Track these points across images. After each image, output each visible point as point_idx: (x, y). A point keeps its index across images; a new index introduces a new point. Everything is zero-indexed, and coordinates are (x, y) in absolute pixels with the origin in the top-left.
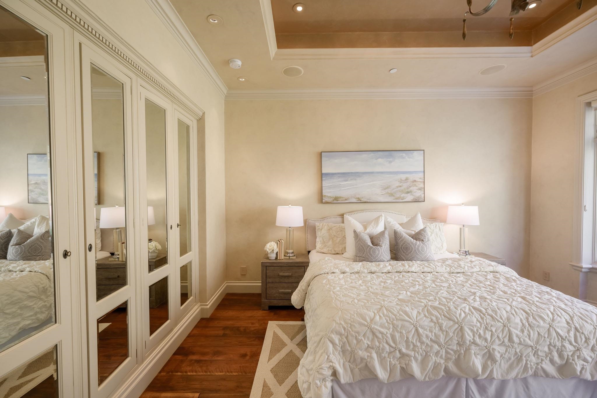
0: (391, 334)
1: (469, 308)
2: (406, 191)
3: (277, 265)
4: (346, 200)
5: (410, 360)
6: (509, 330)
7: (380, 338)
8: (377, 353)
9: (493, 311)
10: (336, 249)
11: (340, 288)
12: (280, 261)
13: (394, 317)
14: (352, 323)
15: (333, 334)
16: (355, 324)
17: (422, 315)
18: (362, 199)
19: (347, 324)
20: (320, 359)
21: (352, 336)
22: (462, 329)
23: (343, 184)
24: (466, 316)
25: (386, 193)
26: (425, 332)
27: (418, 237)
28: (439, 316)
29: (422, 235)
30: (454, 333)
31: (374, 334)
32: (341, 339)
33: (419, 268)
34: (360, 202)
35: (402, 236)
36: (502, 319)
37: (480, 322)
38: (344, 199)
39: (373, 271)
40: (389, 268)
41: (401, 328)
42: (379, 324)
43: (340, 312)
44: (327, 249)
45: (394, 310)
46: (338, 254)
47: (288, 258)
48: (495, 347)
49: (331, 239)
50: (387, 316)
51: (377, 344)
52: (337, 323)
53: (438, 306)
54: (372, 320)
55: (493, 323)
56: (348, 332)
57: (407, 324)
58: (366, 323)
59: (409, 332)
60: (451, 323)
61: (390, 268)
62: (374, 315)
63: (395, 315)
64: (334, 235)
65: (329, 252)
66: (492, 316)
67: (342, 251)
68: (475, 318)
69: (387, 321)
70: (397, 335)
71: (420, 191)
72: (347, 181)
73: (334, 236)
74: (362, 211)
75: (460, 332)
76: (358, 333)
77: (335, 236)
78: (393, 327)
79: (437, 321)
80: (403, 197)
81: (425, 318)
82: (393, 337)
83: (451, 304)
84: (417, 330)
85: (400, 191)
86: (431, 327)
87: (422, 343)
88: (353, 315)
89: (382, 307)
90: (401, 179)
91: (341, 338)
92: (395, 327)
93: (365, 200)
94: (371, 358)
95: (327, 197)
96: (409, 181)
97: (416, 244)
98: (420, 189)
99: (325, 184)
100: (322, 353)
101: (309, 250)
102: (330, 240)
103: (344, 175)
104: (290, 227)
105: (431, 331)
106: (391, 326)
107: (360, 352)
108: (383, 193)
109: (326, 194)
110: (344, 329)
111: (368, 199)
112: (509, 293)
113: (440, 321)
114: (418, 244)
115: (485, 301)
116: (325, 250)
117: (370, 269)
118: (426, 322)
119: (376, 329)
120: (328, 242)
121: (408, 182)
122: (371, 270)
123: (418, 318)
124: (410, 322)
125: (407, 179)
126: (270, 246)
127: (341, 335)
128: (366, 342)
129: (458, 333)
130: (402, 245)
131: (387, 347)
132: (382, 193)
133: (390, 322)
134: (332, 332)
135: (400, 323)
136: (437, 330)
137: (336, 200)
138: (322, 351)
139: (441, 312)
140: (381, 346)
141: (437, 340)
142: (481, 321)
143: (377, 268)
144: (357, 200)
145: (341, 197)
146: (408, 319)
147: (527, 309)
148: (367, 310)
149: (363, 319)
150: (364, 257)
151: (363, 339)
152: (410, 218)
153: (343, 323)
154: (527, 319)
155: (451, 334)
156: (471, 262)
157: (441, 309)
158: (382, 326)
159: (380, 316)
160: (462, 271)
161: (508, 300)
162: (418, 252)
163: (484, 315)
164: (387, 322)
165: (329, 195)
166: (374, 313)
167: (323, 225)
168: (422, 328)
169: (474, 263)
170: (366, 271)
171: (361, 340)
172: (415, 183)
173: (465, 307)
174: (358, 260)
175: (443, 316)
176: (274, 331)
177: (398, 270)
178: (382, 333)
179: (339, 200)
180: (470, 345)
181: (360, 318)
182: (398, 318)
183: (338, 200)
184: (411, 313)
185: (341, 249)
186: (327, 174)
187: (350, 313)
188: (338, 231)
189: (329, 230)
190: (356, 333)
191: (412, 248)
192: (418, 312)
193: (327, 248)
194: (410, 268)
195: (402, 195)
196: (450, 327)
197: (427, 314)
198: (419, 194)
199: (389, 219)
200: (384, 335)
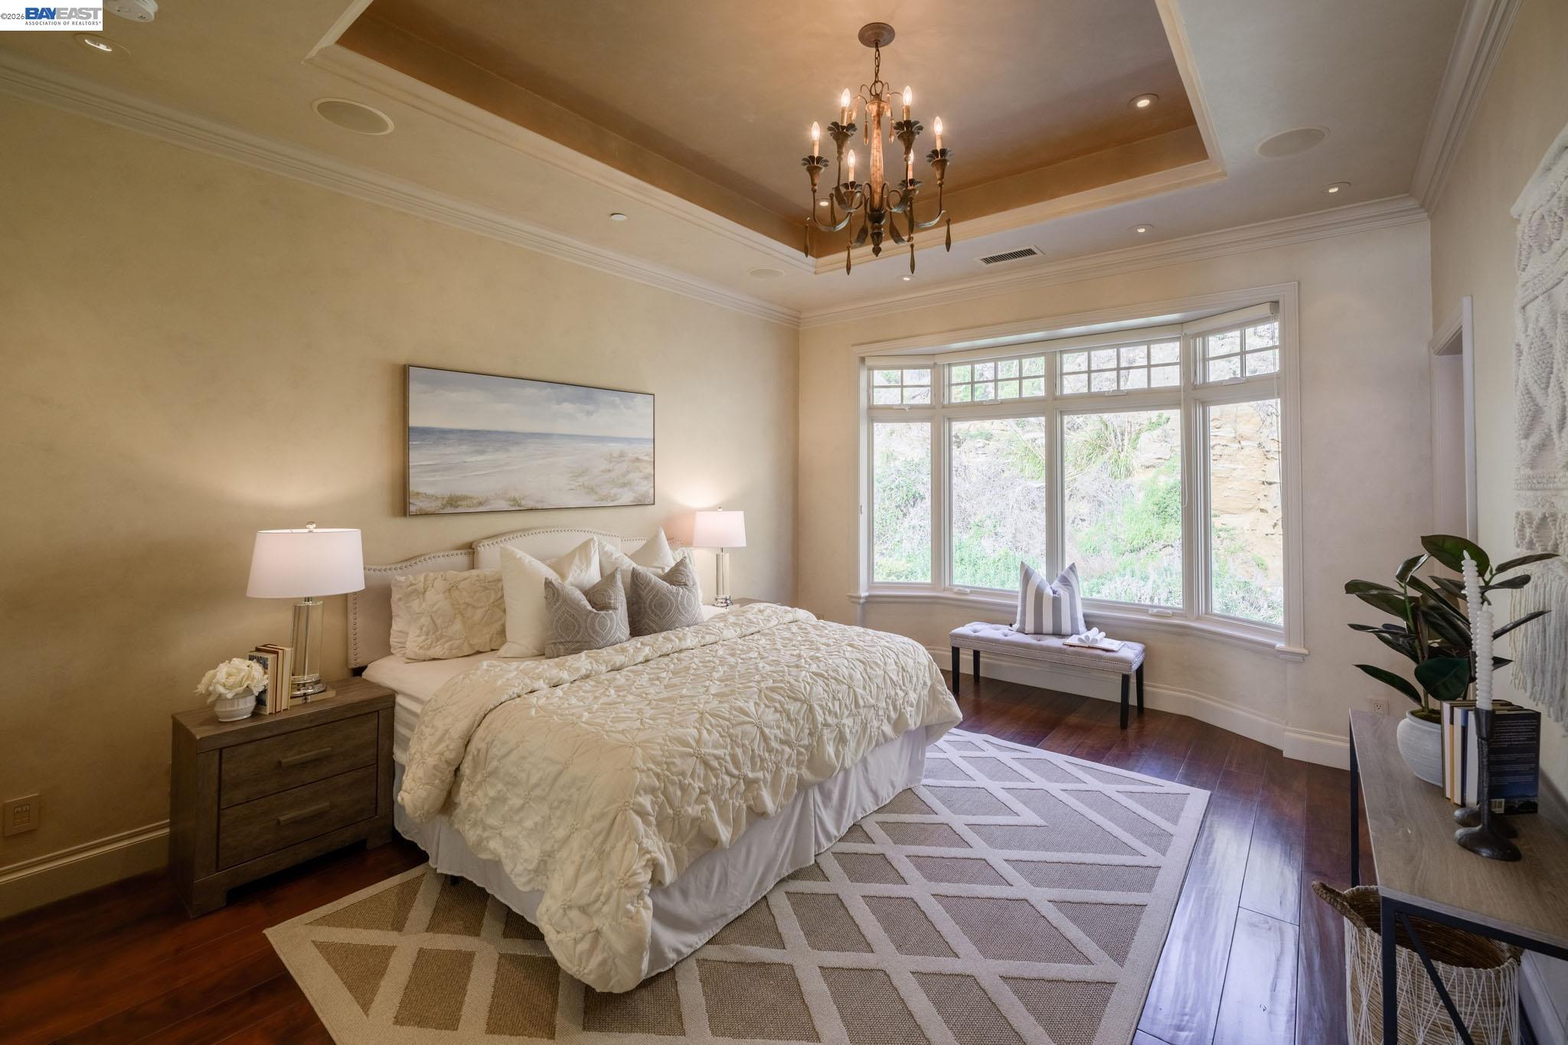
0: (730, 755)
1: (810, 676)
2: (621, 481)
3: (269, 734)
4: (480, 504)
5: (760, 788)
6: (854, 690)
7: (716, 769)
8: (713, 799)
9: (833, 671)
10: (475, 641)
11: (589, 713)
12: (278, 718)
13: (728, 723)
14: (668, 760)
15: (640, 796)
16: (674, 760)
17: (763, 706)
18: (523, 502)
19: (659, 765)
20: (626, 855)
21: (673, 783)
22: (811, 709)
23: (472, 462)
24: (811, 688)
25: (580, 486)
26: (772, 731)
27: (675, 579)
28: (783, 699)
29: (682, 574)
30: (803, 719)
31: (706, 764)
32: (654, 799)
33: (697, 639)
34: (520, 508)
35: (650, 581)
36: (845, 679)
37: (826, 692)
38: (475, 501)
39: (618, 664)
40: (647, 650)
41: (742, 737)
42: (711, 744)
43: (638, 749)
44: (447, 646)
45: (723, 712)
46: (479, 652)
47: (300, 701)
48: (845, 721)
49: (457, 616)
50: (717, 726)
51: (714, 781)
52: (643, 771)
53: (773, 685)
54: (698, 742)
55: (838, 687)
56: (666, 780)
57: (748, 727)
58: (691, 751)
59: (753, 740)
60: (799, 704)
61: (649, 650)
62: (698, 732)
63: (728, 720)
64: (465, 603)
65: (453, 651)
66: (835, 679)
67: (490, 641)
68: (819, 689)
69: (720, 733)
70: (739, 751)
71: (646, 482)
72: (483, 452)
73: (465, 605)
74: (524, 531)
75: (809, 714)
76: (683, 774)
77: (468, 605)
78: (731, 740)
79: (782, 707)
80: (615, 495)
81: (767, 710)
82: (734, 757)
83: (787, 678)
84: (762, 733)
85: (608, 482)
86: (777, 721)
87: (770, 750)
88: (665, 745)
89: (702, 713)
90: (611, 454)
91: (655, 797)
92: (734, 739)
93: (531, 504)
94: (708, 810)
95: (423, 497)
96: (626, 458)
97: (678, 594)
98: (646, 478)
99: (416, 458)
100: (626, 845)
101: (360, 663)
102: (455, 618)
103: (476, 438)
104: (308, 599)
105: (779, 727)
106: (728, 740)
107: (690, 810)
108: (573, 487)
109: (422, 490)
110: (658, 776)
111: (537, 502)
112: (832, 644)
113: (786, 706)
114: (681, 593)
115: (820, 661)
116: (437, 651)
117: (613, 663)
118: (771, 716)
119: (709, 755)
120: (448, 626)
121: (624, 461)
122: (615, 663)
123: (759, 713)
124: (752, 723)
125: (622, 455)
126: (229, 675)
127: (652, 791)
128: (698, 785)
129: (808, 716)
130: (652, 600)
131: (727, 778)
132: (570, 487)
133: (725, 734)
134: (637, 792)
135: (738, 731)
136: (785, 724)
137: (453, 506)
138: (625, 839)
139: (782, 692)
140: (720, 781)
141: (789, 738)
142: (827, 689)
143: (626, 656)
144: (511, 503)
145: (465, 498)
146: (749, 719)
147: (861, 658)
148: (682, 726)
149: (684, 746)
150: (577, 642)
151: (691, 781)
152: (645, 542)
153: (652, 766)
154: (865, 670)
155: (802, 722)
156: (761, 611)
157: (782, 688)
158: (715, 747)
159: (707, 730)
160: (757, 629)
161: (839, 652)
162: (681, 610)
163: (828, 680)
164: (721, 736)
165: (430, 491)
166: (696, 728)
167: (425, 580)
168: (767, 727)
169: (766, 614)
170: (603, 668)
171: (690, 784)
172: (637, 464)
173: (806, 676)
174: (562, 650)
175: (787, 698)
176: (313, 942)
177: (665, 651)
178: (717, 758)
179: (461, 506)
180: (822, 729)
181: (678, 745)
182: (734, 722)
183: (457, 507)
184: (748, 707)
185: (488, 637)
186: (425, 432)
187: (659, 744)
188: (476, 592)
189: (450, 590)
190: (680, 775)
191: (672, 604)
192: (755, 703)
193: (447, 642)
194: (683, 642)
195: (613, 491)
196: (799, 712)
197: (767, 702)
198: (644, 487)
199: (609, 548)
200: (721, 761)
